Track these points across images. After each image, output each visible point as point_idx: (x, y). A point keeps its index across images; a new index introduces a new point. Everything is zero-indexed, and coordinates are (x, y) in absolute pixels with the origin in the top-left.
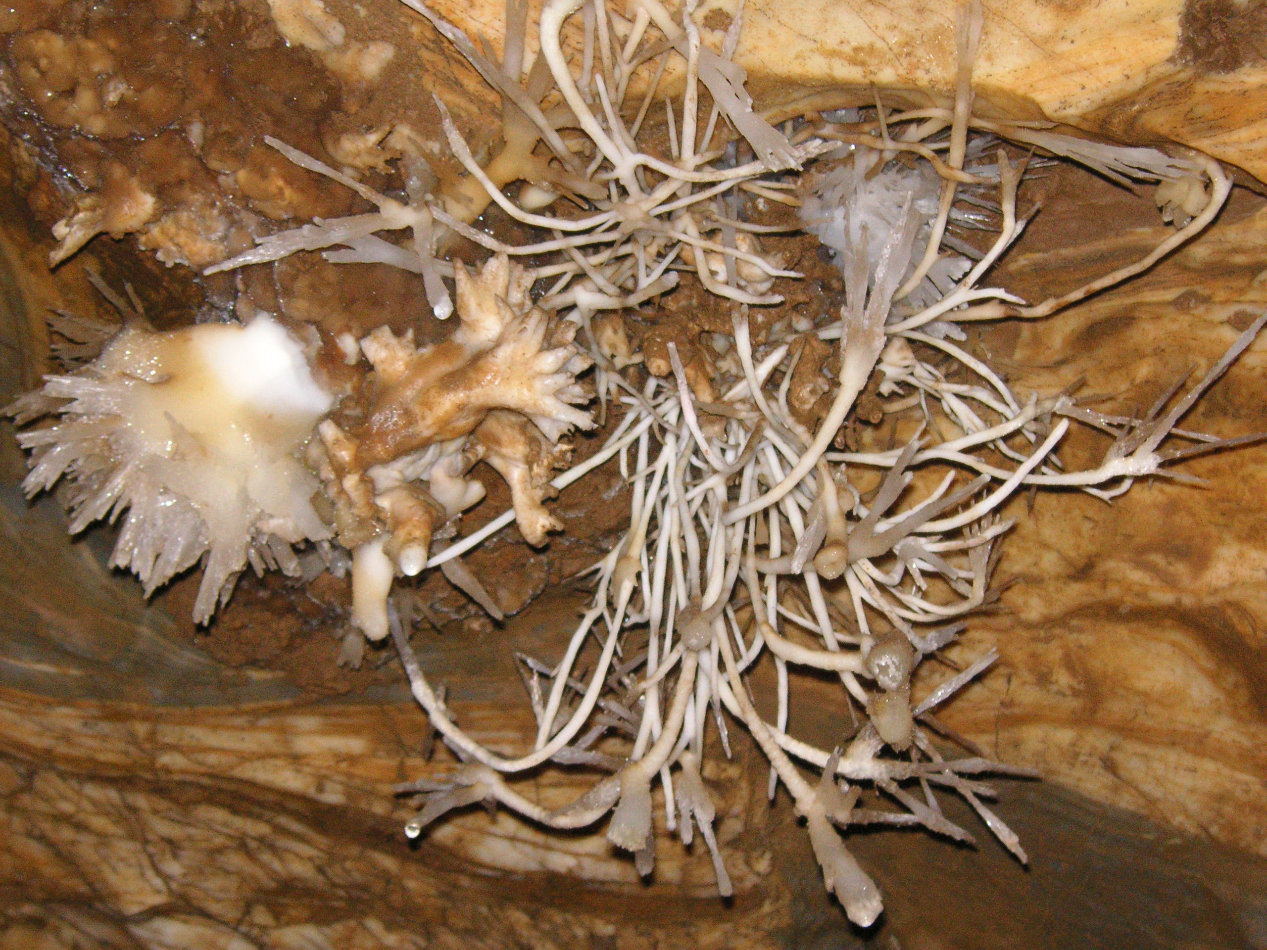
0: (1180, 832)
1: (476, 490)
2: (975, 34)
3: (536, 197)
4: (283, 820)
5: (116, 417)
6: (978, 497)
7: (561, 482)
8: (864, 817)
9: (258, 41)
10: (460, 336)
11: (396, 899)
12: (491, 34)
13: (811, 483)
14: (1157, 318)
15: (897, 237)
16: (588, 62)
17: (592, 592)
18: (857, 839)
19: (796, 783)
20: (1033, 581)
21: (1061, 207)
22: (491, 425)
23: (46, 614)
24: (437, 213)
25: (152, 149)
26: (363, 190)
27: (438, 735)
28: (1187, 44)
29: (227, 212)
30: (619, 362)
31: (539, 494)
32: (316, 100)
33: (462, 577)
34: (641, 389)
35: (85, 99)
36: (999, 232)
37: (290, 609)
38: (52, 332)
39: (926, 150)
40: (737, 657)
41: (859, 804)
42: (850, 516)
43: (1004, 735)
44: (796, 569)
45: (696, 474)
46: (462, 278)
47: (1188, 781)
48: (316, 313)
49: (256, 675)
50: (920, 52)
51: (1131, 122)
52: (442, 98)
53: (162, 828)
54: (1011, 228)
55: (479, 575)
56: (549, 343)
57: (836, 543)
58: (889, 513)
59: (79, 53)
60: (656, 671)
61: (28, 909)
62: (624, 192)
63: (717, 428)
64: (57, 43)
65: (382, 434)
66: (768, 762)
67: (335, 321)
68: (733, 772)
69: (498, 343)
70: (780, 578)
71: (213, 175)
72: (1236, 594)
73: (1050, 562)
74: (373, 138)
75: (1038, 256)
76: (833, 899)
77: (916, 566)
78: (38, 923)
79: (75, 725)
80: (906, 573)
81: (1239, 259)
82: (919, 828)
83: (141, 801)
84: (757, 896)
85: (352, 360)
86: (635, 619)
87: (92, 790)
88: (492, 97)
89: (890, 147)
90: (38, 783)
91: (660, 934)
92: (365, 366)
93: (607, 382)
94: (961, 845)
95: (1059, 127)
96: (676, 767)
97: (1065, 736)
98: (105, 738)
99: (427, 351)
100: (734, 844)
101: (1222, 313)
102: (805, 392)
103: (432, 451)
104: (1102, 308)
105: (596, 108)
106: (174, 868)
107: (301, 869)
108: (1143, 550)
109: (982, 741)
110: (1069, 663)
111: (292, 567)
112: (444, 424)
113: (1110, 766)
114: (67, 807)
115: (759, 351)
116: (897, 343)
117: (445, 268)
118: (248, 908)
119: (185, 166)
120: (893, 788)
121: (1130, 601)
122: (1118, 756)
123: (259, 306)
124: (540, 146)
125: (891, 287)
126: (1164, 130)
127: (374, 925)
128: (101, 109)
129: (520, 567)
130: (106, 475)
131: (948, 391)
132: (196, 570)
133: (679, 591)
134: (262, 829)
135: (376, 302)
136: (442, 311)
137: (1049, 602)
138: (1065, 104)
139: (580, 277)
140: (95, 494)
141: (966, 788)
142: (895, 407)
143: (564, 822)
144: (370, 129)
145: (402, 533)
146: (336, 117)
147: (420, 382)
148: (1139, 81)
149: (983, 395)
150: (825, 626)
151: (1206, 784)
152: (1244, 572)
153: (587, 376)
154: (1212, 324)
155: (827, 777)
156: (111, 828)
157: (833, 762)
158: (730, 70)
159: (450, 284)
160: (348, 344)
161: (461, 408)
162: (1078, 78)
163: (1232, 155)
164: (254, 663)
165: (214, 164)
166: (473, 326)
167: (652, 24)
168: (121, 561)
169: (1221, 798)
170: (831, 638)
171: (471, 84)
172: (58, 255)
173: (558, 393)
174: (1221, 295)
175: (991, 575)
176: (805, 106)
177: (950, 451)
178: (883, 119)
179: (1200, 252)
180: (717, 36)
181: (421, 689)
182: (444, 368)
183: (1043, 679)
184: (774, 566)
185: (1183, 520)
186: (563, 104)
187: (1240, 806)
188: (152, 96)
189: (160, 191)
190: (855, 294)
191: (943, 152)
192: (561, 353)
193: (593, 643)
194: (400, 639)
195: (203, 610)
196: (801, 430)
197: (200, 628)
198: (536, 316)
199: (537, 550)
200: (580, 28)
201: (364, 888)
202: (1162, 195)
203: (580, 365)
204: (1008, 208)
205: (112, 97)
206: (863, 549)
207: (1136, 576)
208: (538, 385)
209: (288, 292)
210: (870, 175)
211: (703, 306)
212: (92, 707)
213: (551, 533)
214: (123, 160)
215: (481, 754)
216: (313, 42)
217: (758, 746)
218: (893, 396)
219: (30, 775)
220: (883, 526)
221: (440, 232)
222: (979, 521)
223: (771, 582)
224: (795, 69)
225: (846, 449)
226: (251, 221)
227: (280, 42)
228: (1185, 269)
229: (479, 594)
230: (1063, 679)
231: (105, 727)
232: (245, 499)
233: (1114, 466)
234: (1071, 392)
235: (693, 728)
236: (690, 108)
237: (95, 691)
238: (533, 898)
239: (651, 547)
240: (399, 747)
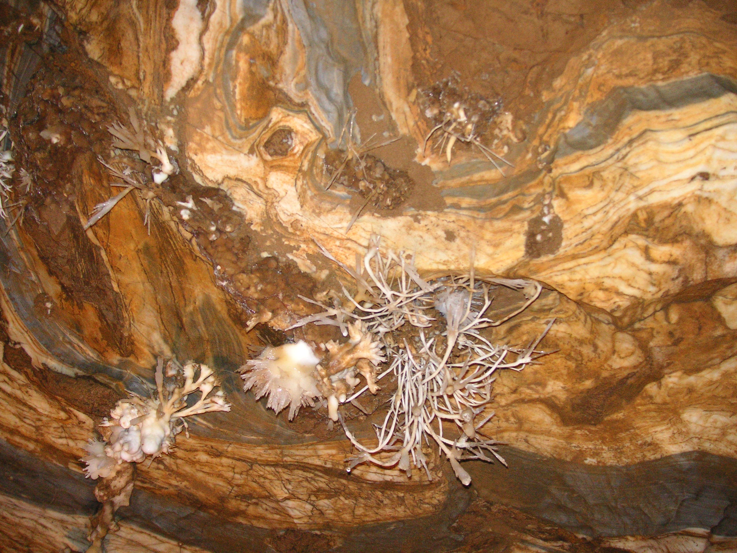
0: (546, 457)
1: (358, 381)
2: (473, 254)
3: (368, 305)
4: (317, 472)
5: (265, 369)
6: (486, 371)
7: (380, 377)
8: (464, 458)
9: (295, 272)
10: (350, 341)
11: (347, 491)
12: (353, 265)
13: (443, 372)
14: (526, 324)
15: (459, 307)
16: (377, 270)
17: (390, 406)
18: (463, 463)
19: (446, 450)
20: (502, 395)
21: (500, 299)
22: (360, 363)
23: (252, 423)
24: (342, 311)
25: (270, 301)
26: (323, 306)
27: (354, 445)
28: (527, 252)
29: (290, 315)
30: (392, 346)
31: (374, 380)
32: (310, 285)
33: (356, 404)
34: (398, 351)
35: (252, 289)
36: (484, 304)
37: (314, 417)
38: (249, 350)
39: (464, 285)
40: (428, 418)
41: (463, 454)
42: (454, 379)
43: (499, 436)
44: (441, 393)
45: (414, 373)
46: (350, 326)
47: (547, 443)
48: (314, 339)
49: (307, 435)
50: (461, 261)
51: (515, 273)
52: (342, 283)
53: (286, 477)
54: (487, 303)
55: (361, 403)
56: (373, 341)
57: (451, 386)
58: (463, 378)
59: (250, 278)
60: (408, 424)
61: (254, 500)
62: (389, 302)
63: (418, 361)
64: (244, 276)
65: (333, 367)
66: (438, 445)
67: (319, 340)
68: (430, 450)
69: (360, 342)
70: (438, 397)
71: (285, 306)
72: (554, 394)
73: (506, 390)
74: (325, 293)
75: (495, 311)
76: (458, 479)
77: (472, 391)
78: (256, 504)
79: (262, 452)
80: (470, 393)
81: (546, 308)
82: (479, 459)
83: (280, 470)
84: (439, 483)
85: (324, 349)
86: (401, 412)
87: (267, 468)
88: (354, 281)
89: (455, 285)
90: (254, 467)
91: (415, 495)
92: (327, 351)
93: (389, 351)
94: (490, 463)
95: (497, 276)
96: (415, 449)
97: (514, 434)
98: (270, 454)
99: (342, 345)
100: (432, 470)
101: (543, 321)
102: (439, 349)
103: (346, 371)
104: (512, 323)
105: (380, 281)
106: (290, 487)
107: (322, 485)
108: (529, 384)
109: (493, 437)
110: (513, 415)
111: (312, 404)
112: (348, 363)
113: (527, 441)
114: (262, 473)
115: (427, 339)
116: (462, 335)
117: (345, 325)
118: (310, 495)
119: (279, 305)
120: (471, 449)
121: (528, 398)
122: (528, 438)
123: (299, 338)
124: (367, 292)
125: (458, 320)
126: (523, 274)
127: (342, 498)
128: (256, 292)
129: (371, 401)
130: (264, 385)
131: (476, 346)
132: (288, 407)
133: (412, 403)
134: (312, 475)
135: (329, 335)
136: (345, 334)
137: (507, 400)
138: (498, 270)
139: (380, 324)
140: (261, 389)
141: (490, 448)
142: (463, 353)
143: (387, 465)
144: (324, 291)
145: (339, 392)
146: (316, 289)
147: (341, 353)
148: (516, 262)
149: (485, 347)
150: (450, 409)
151: (551, 444)
152: (556, 388)
153: (383, 348)
154: (541, 324)
155: (454, 448)
156: (273, 478)
157: (455, 444)
158: (413, 268)
159: (347, 328)
160: (322, 346)
161: (352, 359)
162: (500, 263)
163: (541, 279)
164: (306, 432)
165: (286, 303)
166: (353, 338)
167: (392, 259)
168: (269, 406)
169: (556, 447)
170: (452, 411)
171: (349, 278)
172: (248, 329)
173: (376, 353)
174: (542, 317)
175: (491, 393)
176: (433, 277)
177: (478, 361)
178: (453, 278)
179: (536, 306)
180: (409, 261)
181: (348, 434)
182: (347, 349)
183: (507, 420)
184: (435, 394)
185: (538, 376)
186: (372, 281)
187: (561, 449)
188: (269, 287)
189: (273, 312)
190: (450, 322)
191: (469, 285)
192: (376, 343)
193: (391, 418)
194: (342, 421)
195: (291, 416)
196: (439, 359)
197: (290, 421)
198: (369, 334)
199: (375, 395)
200: (374, 262)
201: (339, 489)
202: (525, 291)
203: (381, 346)
204: (486, 298)
205: (259, 288)
206: (457, 387)
207: (528, 391)
208: (371, 351)
209: (306, 334)
210: (451, 293)
211: (412, 330)
212: (266, 447)
213: (378, 390)
214: (262, 304)
215: (365, 449)
216: (308, 271)
217: (435, 441)
218: (462, 350)
219: (251, 466)
220: (462, 382)
221: (343, 316)
222: (486, 378)
223: (435, 398)
224: (429, 267)
225: (451, 363)
226: (296, 317)
227: (300, 272)
228: (532, 311)
229: (361, 408)
230: (512, 420)
231: (270, 451)
232: (300, 388)
233: (520, 361)
234: (507, 344)
235: (418, 438)
236: (404, 279)
237: (266, 442)
238: (382, 488)
239: (404, 393)
240: (344, 451)
